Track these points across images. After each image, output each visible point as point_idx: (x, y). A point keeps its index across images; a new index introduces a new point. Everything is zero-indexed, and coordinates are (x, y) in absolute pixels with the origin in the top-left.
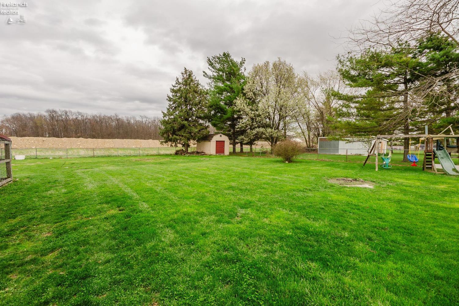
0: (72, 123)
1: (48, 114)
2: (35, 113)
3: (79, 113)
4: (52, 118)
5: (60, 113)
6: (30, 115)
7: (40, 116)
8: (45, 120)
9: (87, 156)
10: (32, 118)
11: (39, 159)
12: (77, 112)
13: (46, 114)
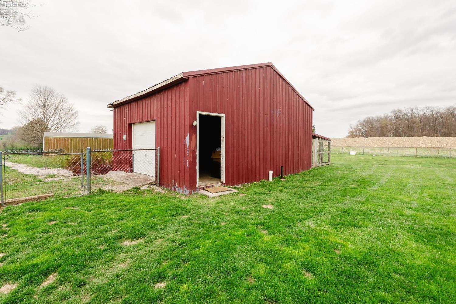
0: (418, 120)
1: (393, 114)
2: (382, 115)
3: (428, 108)
4: (397, 117)
5: (404, 112)
6: (378, 117)
7: (386, 118)
8: (390, 120)
9: (408, 156)
10: (379, 120)
11: (365, 155)
12: (425, 107)
13: (392, 114)
